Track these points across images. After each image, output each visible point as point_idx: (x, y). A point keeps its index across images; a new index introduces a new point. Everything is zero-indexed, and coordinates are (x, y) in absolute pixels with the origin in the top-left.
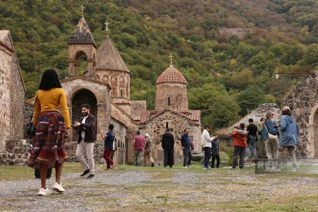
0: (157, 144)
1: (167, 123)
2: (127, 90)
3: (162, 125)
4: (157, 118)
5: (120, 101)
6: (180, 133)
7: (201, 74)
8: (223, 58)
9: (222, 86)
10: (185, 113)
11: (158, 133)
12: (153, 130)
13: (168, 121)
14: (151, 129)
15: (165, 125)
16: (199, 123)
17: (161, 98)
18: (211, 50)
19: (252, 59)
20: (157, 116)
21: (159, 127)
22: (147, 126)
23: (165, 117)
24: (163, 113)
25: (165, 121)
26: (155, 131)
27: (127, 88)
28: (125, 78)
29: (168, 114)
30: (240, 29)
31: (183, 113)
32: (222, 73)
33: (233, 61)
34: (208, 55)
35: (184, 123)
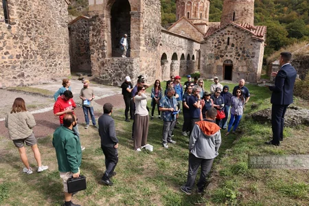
0: (216, 59)
1: (229, 38)
2: (206, 13)
3: (223, 41)
4: (219, 33)
5: (199, 22)
6: (241, 49)
7: (266, 16)
8: (279, 7)
9: (278, 21)
10: (249, 28)
11: (219, 48)
12: (214, 44)
13: (230, 36)
14: (212, 45)
15: (226, 40)
16: (263, 38)
17: (226, 14)
18: (273, 3)
19: (297, 6)
20: (218, 31)
21: (220, 42)
22: (209, 41)
23: (227, 33)
24: (225, 28)
25: (227, 36)
26: (215, 46)
27: (206, 12)
28: (205, 4)
29: (230, 29)
31: (247, 28)
32: (278, 15)
33: (286, 8)
34: (271, 6)
35: (247, 39)
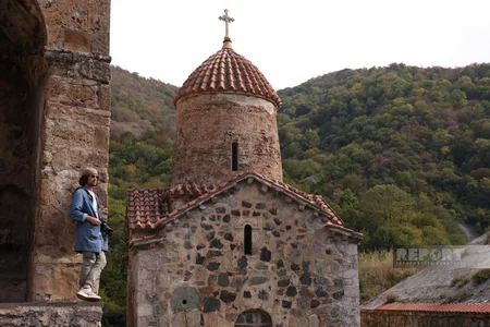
1: (248, 230)
3: (229, 237)
4: (210, 210)
6: (294, 268)
11: (214, 266)
12: (193, 252)
13: (252, 221)
14: (184, 253)
15: (240, 237)
17: (204, 145)
20: (209, 202)
21: (216, 243)
22: (171, 237)
23: (240, 208)
24: (233, 191)
25: (242, 221)
26: (200, 260)
30: (136, 125)
35: (311, 231)
